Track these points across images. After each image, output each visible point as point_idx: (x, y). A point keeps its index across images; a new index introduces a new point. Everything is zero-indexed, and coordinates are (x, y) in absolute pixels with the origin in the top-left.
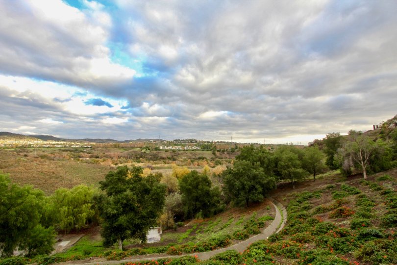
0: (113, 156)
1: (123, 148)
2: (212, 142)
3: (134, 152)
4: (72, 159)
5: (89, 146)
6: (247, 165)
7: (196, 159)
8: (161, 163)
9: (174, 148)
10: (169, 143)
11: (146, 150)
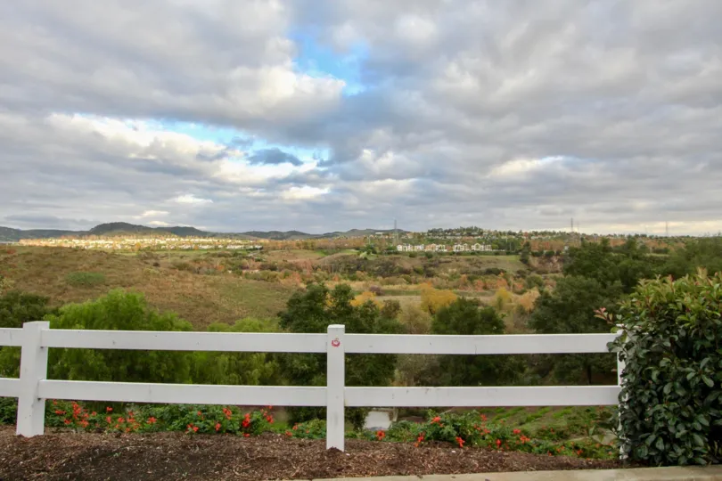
0: (302, 266)
1: (320, 249)
2: (521, 234)
3: (344, 257)
4: (230, 272)
5: (256, 247)
6: (588, 288)
7: (481, 273)
8: (401, 283)
9: (428, 249)
10: (419, 238)
11: (368, 253)
